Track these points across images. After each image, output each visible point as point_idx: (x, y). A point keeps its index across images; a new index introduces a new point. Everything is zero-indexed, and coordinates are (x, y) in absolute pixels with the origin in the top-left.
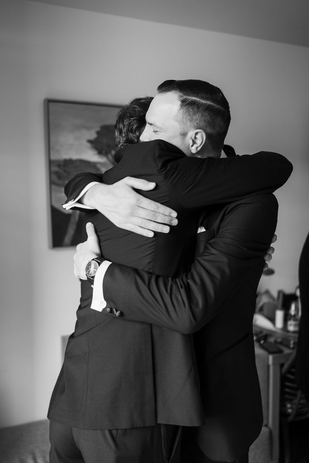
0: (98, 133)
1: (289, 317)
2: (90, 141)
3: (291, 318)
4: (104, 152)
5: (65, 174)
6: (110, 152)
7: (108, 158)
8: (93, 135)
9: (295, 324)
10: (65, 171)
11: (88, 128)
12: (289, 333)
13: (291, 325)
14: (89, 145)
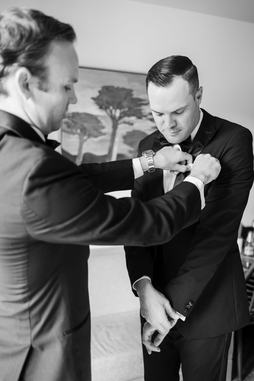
0: (100, 92)
1: (246, 243)
2: (93, 99)
3: (247, 244)
4: (104, 107)
5: (73, 124)
6: (108, 108)
7: (107, 112)
8: (96, 94)
9: (251, 250)
10: (73, 122)
11: (92, 88)
12: (246, 257)
13: (247, 250)
14: (92, 101)
